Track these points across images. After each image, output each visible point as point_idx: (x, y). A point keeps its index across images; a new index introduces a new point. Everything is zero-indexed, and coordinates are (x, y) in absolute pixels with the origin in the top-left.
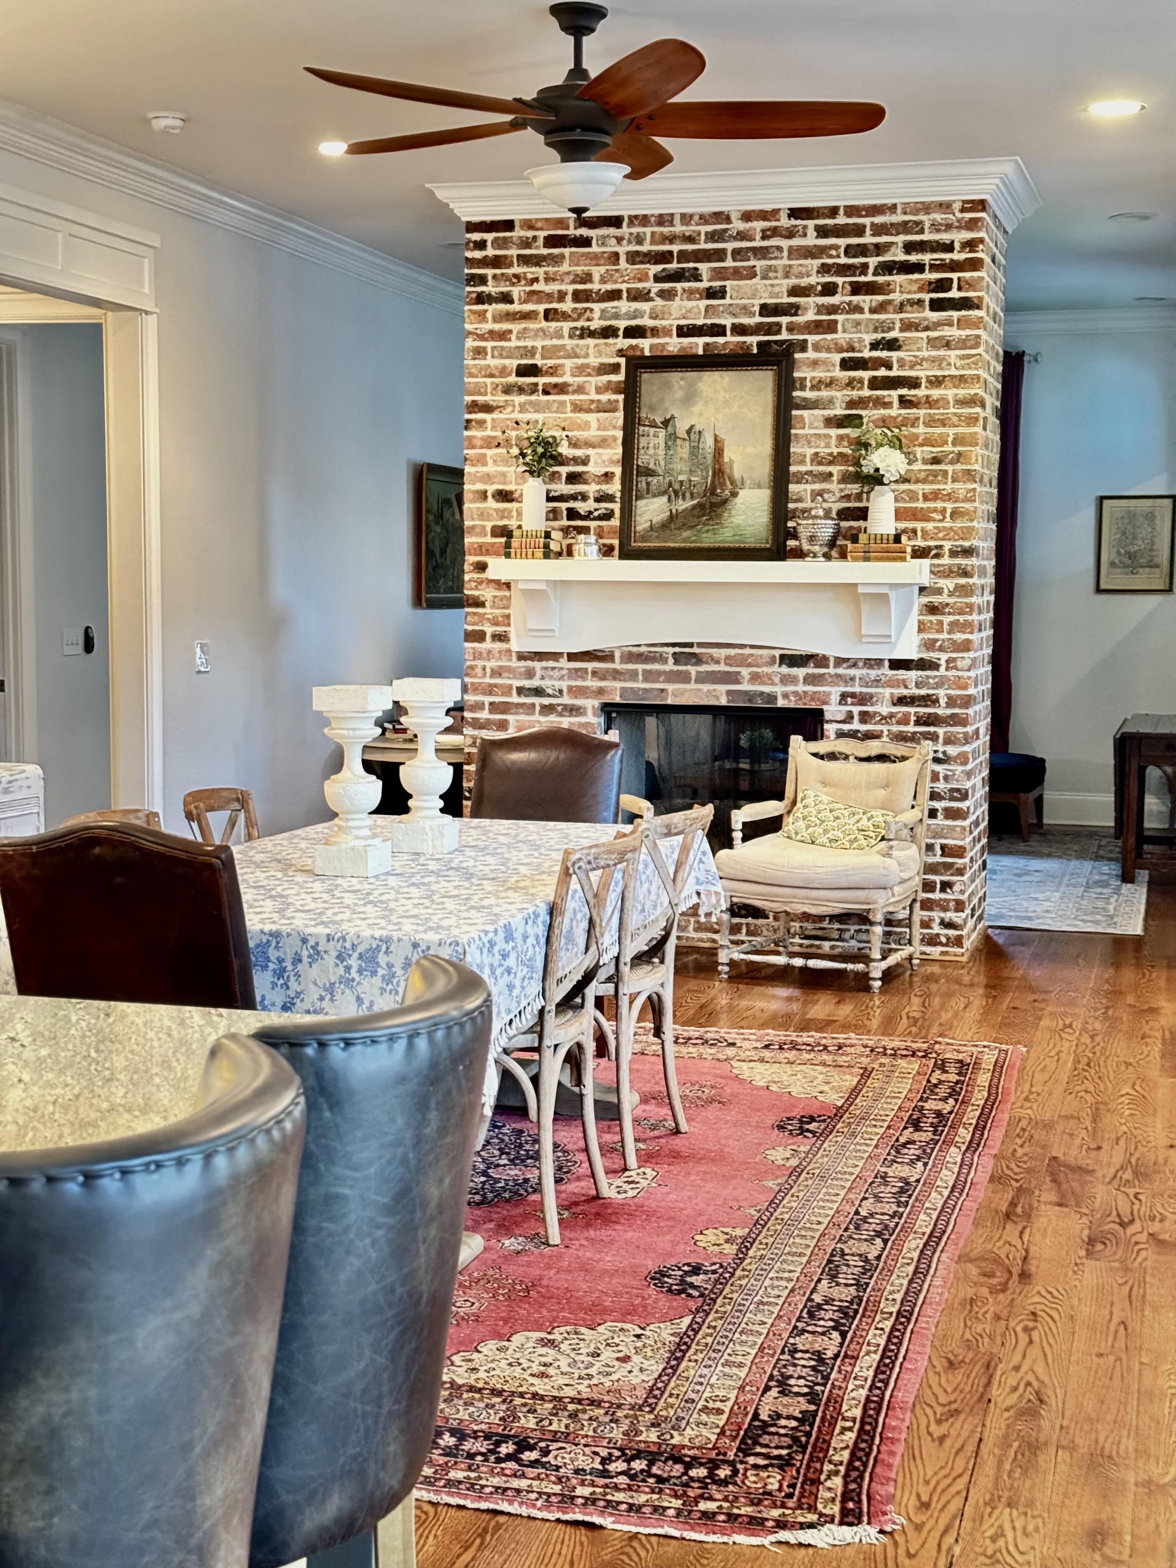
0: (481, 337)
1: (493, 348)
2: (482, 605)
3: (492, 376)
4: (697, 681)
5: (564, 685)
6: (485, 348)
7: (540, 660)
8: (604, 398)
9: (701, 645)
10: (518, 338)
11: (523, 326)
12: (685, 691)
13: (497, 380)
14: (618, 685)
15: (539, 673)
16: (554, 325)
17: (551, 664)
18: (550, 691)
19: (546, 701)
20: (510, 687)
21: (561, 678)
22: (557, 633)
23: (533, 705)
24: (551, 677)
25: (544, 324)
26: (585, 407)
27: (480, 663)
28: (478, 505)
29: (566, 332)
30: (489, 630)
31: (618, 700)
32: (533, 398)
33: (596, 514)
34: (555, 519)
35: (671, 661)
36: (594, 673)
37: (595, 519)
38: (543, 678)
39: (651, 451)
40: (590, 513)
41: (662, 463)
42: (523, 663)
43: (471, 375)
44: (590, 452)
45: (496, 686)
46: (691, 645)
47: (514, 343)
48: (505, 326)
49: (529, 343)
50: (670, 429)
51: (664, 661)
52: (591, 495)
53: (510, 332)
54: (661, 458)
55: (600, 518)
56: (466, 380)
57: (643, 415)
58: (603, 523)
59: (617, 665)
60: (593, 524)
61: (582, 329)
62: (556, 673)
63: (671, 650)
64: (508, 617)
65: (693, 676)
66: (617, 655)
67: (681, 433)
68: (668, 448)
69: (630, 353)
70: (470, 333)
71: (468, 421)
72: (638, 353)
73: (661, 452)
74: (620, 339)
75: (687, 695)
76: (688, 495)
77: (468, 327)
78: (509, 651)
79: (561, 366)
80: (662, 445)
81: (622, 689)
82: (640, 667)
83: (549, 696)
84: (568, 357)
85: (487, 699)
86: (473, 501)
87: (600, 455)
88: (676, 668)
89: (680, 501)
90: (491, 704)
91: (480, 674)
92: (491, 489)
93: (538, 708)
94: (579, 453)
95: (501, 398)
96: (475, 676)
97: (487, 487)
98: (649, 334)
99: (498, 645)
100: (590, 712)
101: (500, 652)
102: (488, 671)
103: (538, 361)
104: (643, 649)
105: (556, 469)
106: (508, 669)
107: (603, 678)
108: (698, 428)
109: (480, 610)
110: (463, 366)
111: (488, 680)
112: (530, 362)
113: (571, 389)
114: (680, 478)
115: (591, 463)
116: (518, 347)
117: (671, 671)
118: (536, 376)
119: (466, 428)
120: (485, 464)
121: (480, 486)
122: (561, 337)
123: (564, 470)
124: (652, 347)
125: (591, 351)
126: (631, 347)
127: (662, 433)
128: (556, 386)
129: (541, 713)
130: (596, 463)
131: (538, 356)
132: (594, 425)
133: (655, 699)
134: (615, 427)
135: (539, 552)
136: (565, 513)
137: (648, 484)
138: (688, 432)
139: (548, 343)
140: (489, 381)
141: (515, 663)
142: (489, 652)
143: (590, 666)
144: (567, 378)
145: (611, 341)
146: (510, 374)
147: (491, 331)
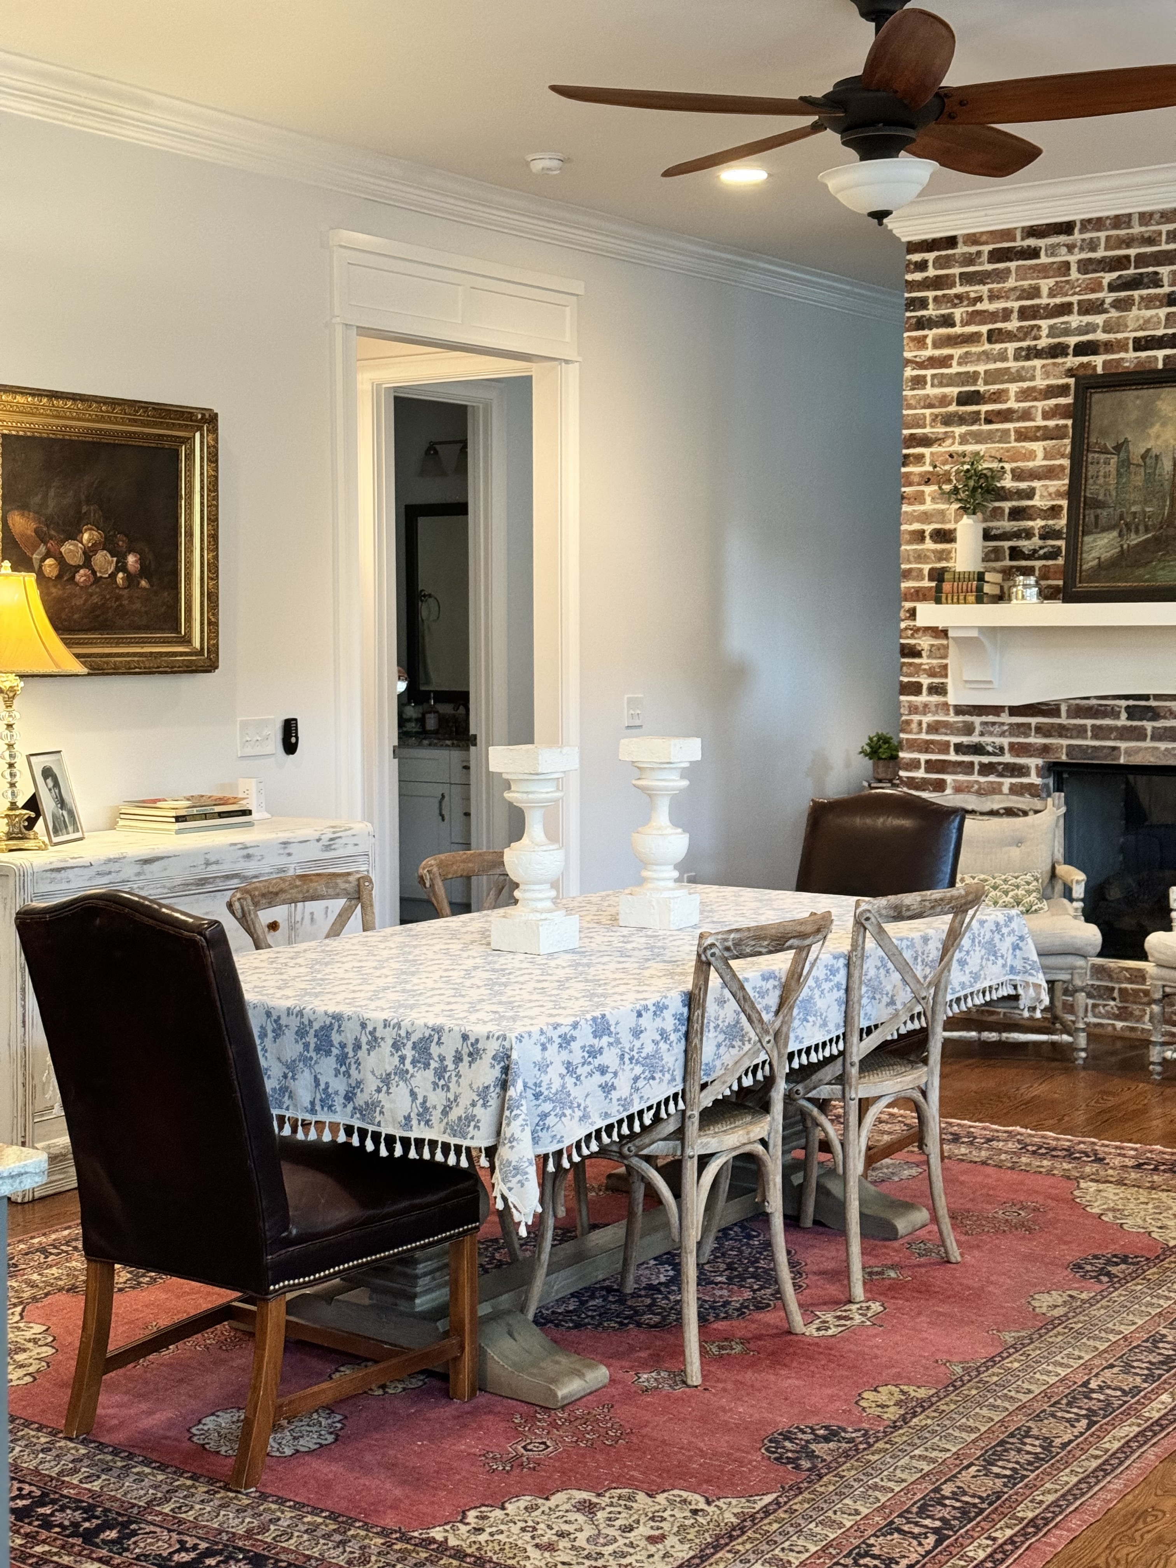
0: (921, 365)
1: (933, 376)
2: (918, 654)
3: (930, 406)
4: (1153, 739)
5: (1005, 741)
6: (925, 377)
7: (979, 715)
8: (1051, 423)
9: (1157, 697)
10: (959, 364)
11: (965, 350)
12: (1140, 749)
13: (936, 411)
14: (1065, 742)
15: (978, 729)
16: (998, 346)
17: (991, 719)
18: (990, 749)
19: (985, 759)
20: (947, 744)
21: (1002, 734)
22: (996, 685)
23: (972, 764)
24: (991, 734)
25: (987, 347)
26: (1030, 435)
27: (916, 718)
28: (915, 547)
29: (1011, 353)
30: (925, 681)
31: (1064, 758)
32: (975, 428)
33: (1041, 552)
34: (997, 560)
35: (1124, 715)
36: (1039, 730)
37: (1040, 558)
38: (982, 734)
39: (1101, 481)
40: (1035, 551)
41: (1114, 493)
42: (961, 718)
43: (910, 407)
44: (1036, 484)
45: (932, 742)
46: (1146, 697)
47: (955, 369)
48: (946, 351)
49: (970, 368)
50: (1123, 455)
51: (1117, 716)
52: (1036, 532)
53: (951, 357)
54: (1112, 487)
55: (1046, 557)
56: (905, 412)
57: (1093, 440)
58: (1050, 562)
59: (1063, 720)
60: (1038, 564)
61: (1029, 348)
62: (997, 729)
63: (1124, 703)
64: (945, 667)
65: (1149, 733)
66: (1064, 708)
67: (1137, 460)
68: (1119, 475)
69: (1081, 372)
70: (908, 362)
71: (906, 456)
72: (1090, 372)
73: (1112, 481)
74: (1070, 358)
75: (1141, 755)
76: (1142, 528)
77: (908, 355)
78: (946, 704)
79: (1006, 391)
80: (1114, 472)
81: (1068, 746)
82: (1089, 722)
83: (989, 754)
84: (1013, 380)
85: (923, 757)
86: (910, 542)
87: (1046, 487)
88: (1129, 723)
89: (1133, 536)
90: (927, 762)
91: (915, 730)
92: (929, 528)
93: (977, 767)
94: (1023, 485)
95: (941, 430)
96: (910, 732)
97: (925, 527)
98: (1102, 349)
99: (935, 699)
100: (1033, 772)
101: (937, 706)
102: (924, 726)
103: (981, 388)
104: (1094, 702)
105: (997, 504)
106: (946, 724)
107: (1047, 735)
108: (1155, 451)
109: (917, 661)
110: (902, 398)
111: (924, 736)
112: (973, 388)
113: (1015, 416)
114: (1133, 509)
115: (1037, 497)
116: (958, 374)
117: (1124, 728)
118: (977, 404)
119: (904, 465)
120: (923, 502)
121: (916, 526)
122: (1004, 359)
123: (1007, 505)
124: (1105, 363)
125: (1038, 372)
126: (1082, 365)
127: (1114, 460)
128: (999, 413)
129: (981, 773)
130: (1042, 496)
131: (980, 381)
132: (1040, 454)
133: (1105, 758)
134: (1063, 456)
135: (971, 598)
136: (1007, 552)
137: (1097, 517)
138: (1144, 457)
139: (992, 366)
140: (927, 412)
141: (952, 718)
142: (926, 706)
143: (1034, 721)
144: (1012, 404)
145: (1060, 360)
146: (950, 404)
147: (931, 359)
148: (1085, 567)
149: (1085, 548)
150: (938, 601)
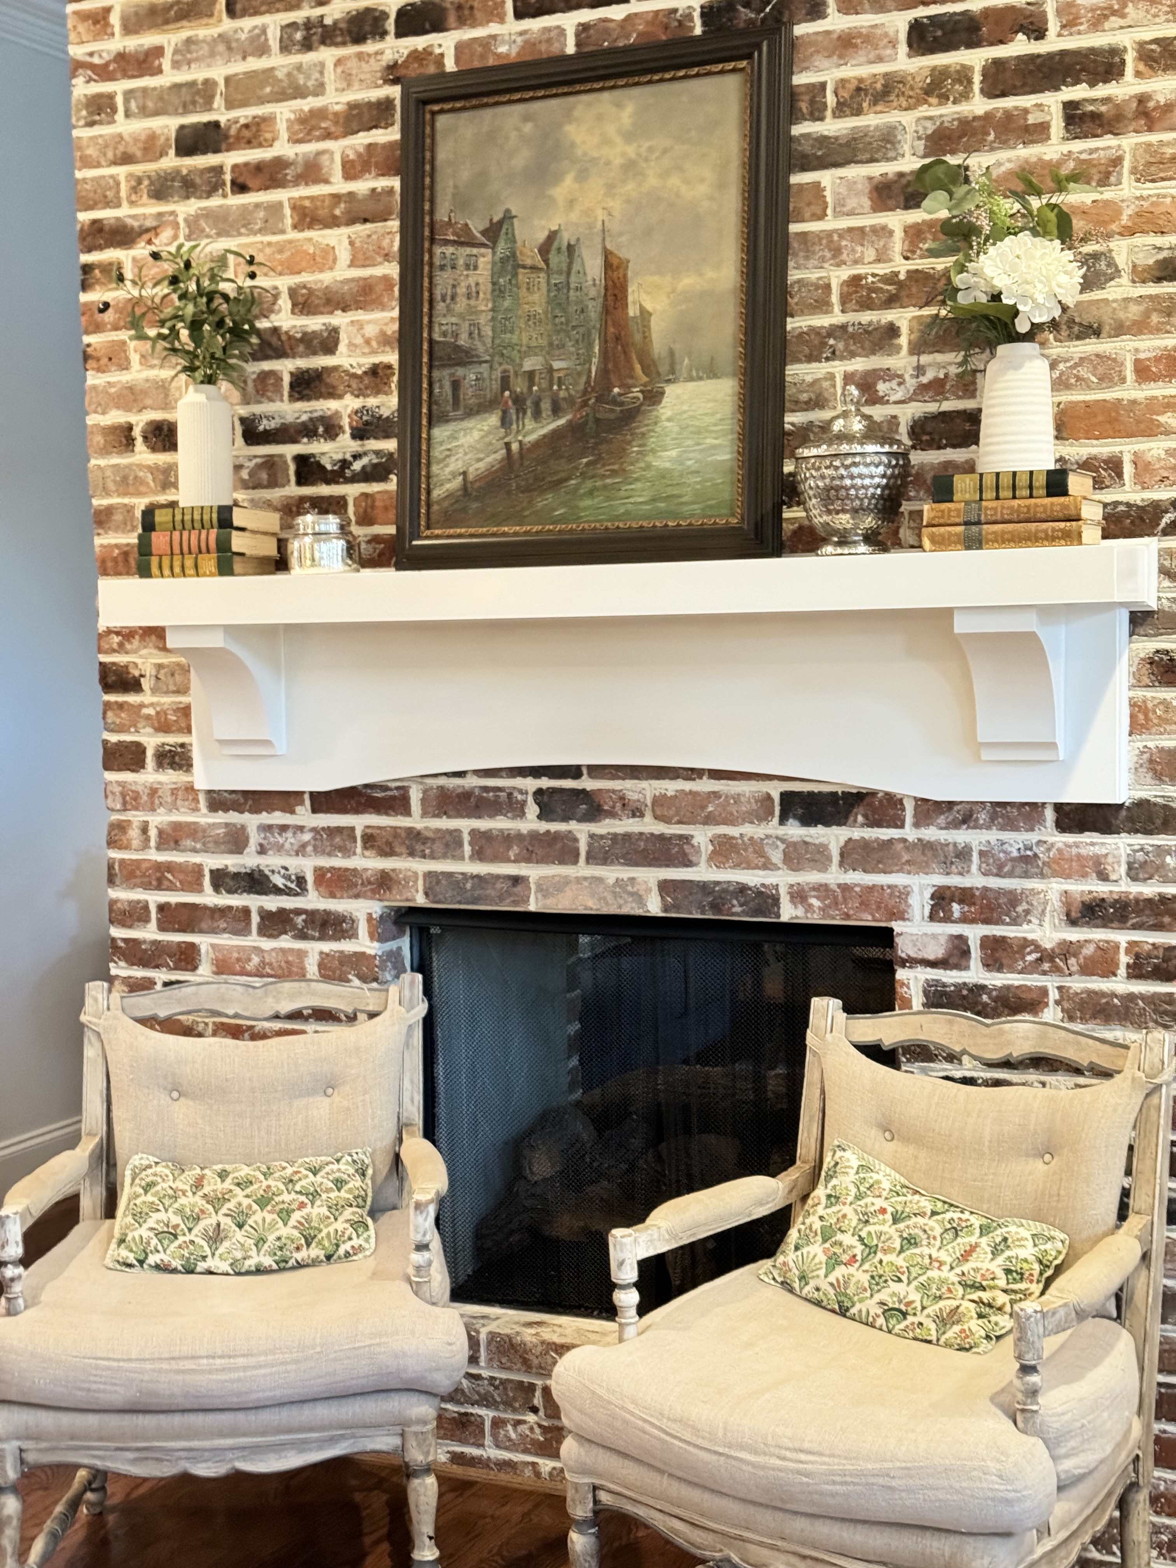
0: (103, 73)
1: (128, 95)
2: (131, 684)
3: (126, 159)
4: (591, 858)
5: (307, 865)
6: (111, 97)
7: (256, 810)
8: (362, 186)
9: (596, 771)
10: (176, 65)
11: (185, 34)
12: (566, 881)
13: (138, 169)
14: (421, 866)
15: (254, 839)
16: (247, 23)
17: (278, 818)
18: (278, 881)
19: (272, 903)
20: (198, 870)
21: (301, 850)
22: (281, 748)
23: (246, 911)
24: (279, 848)
25: (227, 25)
26: (322, 213)
27: (136, 817)
28: (116, 460)
29: (273, 37)
30: (151, 741)
31: (421, 901)
32: (215, 202)
33: (357, 466)
34: (273, 484)
35: (532, 810)
36: (369, 840)
37: (355, 479)
38: (262, 850)
39: (461, 305)
40: (345, 464)
41: (488, 331)
42: (220, 817)
43: (88, 163)
44: (339, 319)
45: (169, 867)
46: (574, 772)
47: (169, 77)
48: (148, 40)
49: (197, 74)
50: (502, 247)
51: (519, 811)
52: (345, 422)
53: (158, 51)
54: (483, 319)
55: (367, 476)
56: (79, 175)
57: (442, 215)
58: (374, 488)
59: (416, 821)
60: (351, 491)
61: (308, 25)
62: (289, 840)
63: (531, 784)
64: (186, 711)
65: (583, 848)
66: (415, 796)
67: (530, 256)
68: (498, 292)
69: (414, 71)
70: (78, 65)
71: (87, 269)
72: (432, 70)
73: (484, 305)
74: (390, 39)
75: (569, 893)
76: (546, 405)
77: (77, 51)
78: (190, 789)
79: (268, 120)
80: (486, 287)
81: (429, 875)
82: (465, 825)
83: (278, 891)
84: (281, 96)
85: (154, 898)
86: (105, 451)
87: (359, 325)
88: (544, 826)
89: (529, 423)
90: (162, 908)
91: (135, 843)
92: (140, 420)
93: (255, 919)
94: (315, 323)
95: (150, 209)
96: (127, 847)
97: (133, 418)
98: (452, 19)
99: (170, 777)
100: (363, 929)
101: (174, 792)
102: (153, 833)
103: (221, 115)
104: (472, 782)
105: (266, 366)
106: (193, 831)
107: (388, 851)
108: (566, 237)
109: (132, 698)
110: (69, 143)
111: (154, 855)
112: (205, 118)
113: (290, 173)
114: (528, 365)
115: (342, 348)
116: (177, 87)
117: (534, 836)
118: (217, 151)
119: (85, 286)
120: (125, 366)
121: (116, 417)
122: (262, 50)
123: (286, 367)
124: (460, 48)
125: (330, 76)
126: (416, 56)
127: (485, 259)
128: (259, 168)
129: (264, 931)
130: (351, 345)
131: (219, 101)
132: (344, 255)
133: (501, 898)
134: (387, 257)
135: (209, 562)
136: (292, 468)
137: (456, 385)
138: (545, 249)
139: (239, 67)
140: (121, 171)
141: (204, 818)
142: (153, 792)
143: (360, 822)
144: (283, 149)
145: (370, 47)
146: (163, 154)
147: (121, 57)
148: (436, 493)
149: (437, 452)
150: (144, 572)
